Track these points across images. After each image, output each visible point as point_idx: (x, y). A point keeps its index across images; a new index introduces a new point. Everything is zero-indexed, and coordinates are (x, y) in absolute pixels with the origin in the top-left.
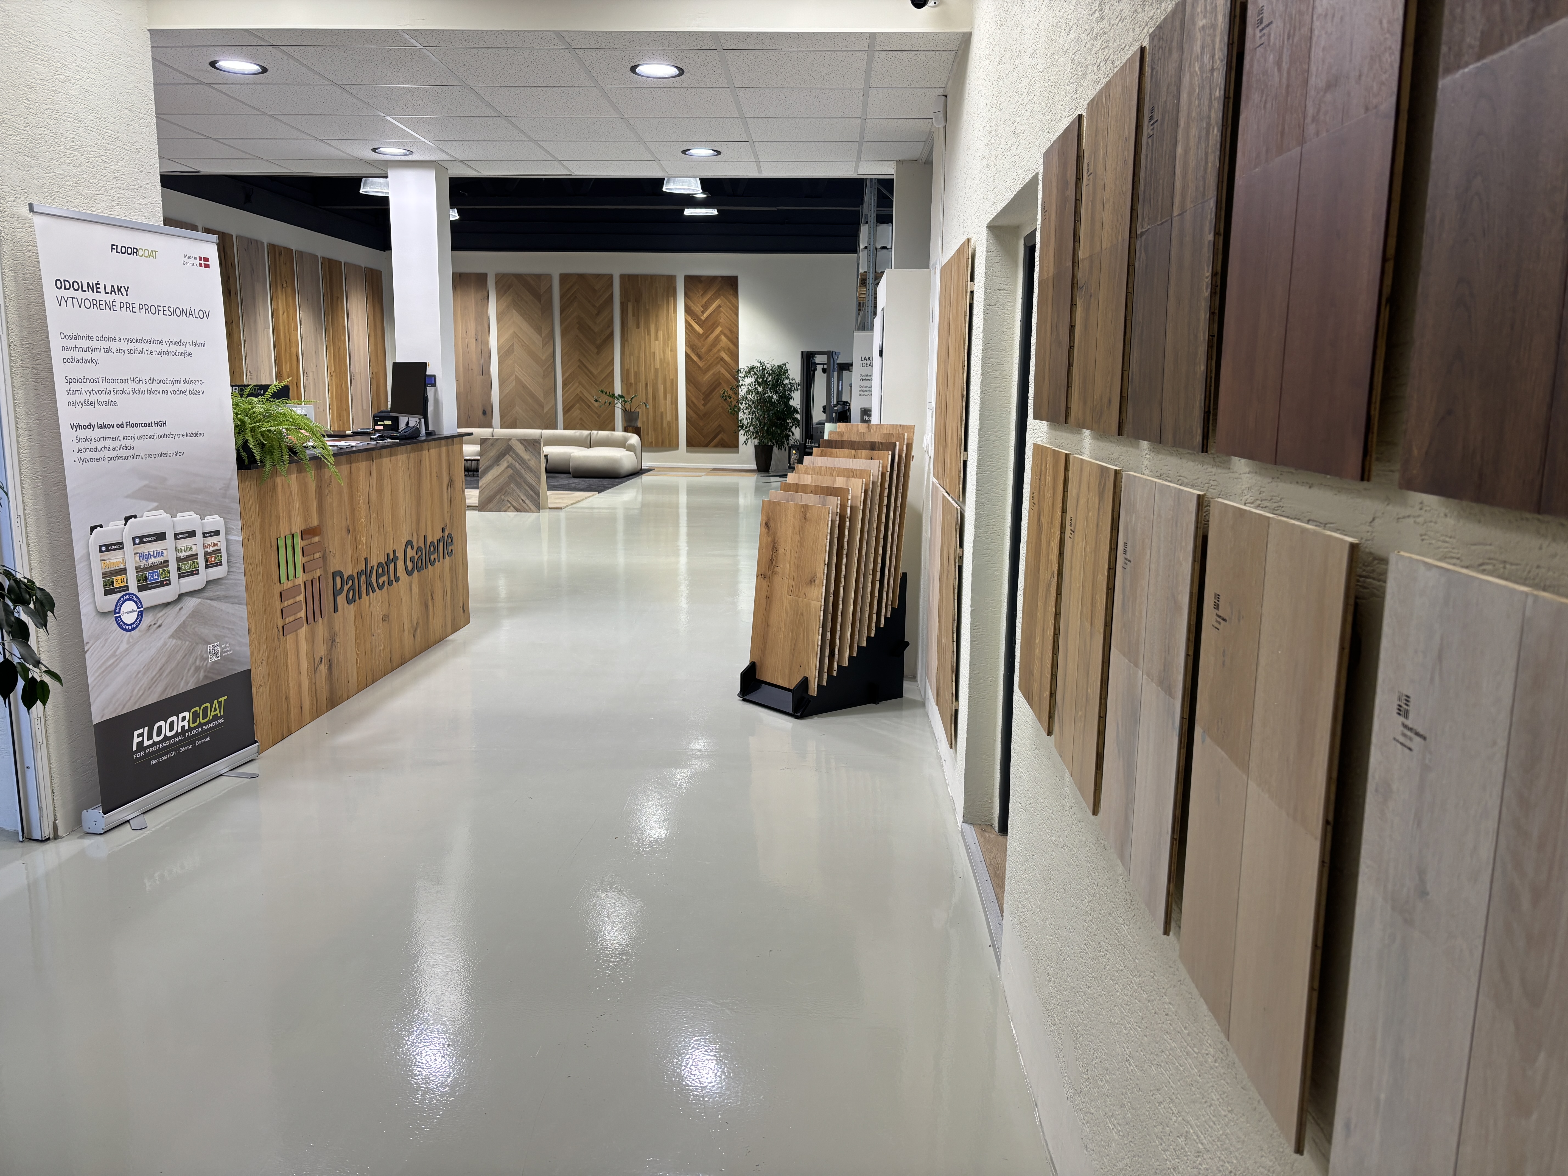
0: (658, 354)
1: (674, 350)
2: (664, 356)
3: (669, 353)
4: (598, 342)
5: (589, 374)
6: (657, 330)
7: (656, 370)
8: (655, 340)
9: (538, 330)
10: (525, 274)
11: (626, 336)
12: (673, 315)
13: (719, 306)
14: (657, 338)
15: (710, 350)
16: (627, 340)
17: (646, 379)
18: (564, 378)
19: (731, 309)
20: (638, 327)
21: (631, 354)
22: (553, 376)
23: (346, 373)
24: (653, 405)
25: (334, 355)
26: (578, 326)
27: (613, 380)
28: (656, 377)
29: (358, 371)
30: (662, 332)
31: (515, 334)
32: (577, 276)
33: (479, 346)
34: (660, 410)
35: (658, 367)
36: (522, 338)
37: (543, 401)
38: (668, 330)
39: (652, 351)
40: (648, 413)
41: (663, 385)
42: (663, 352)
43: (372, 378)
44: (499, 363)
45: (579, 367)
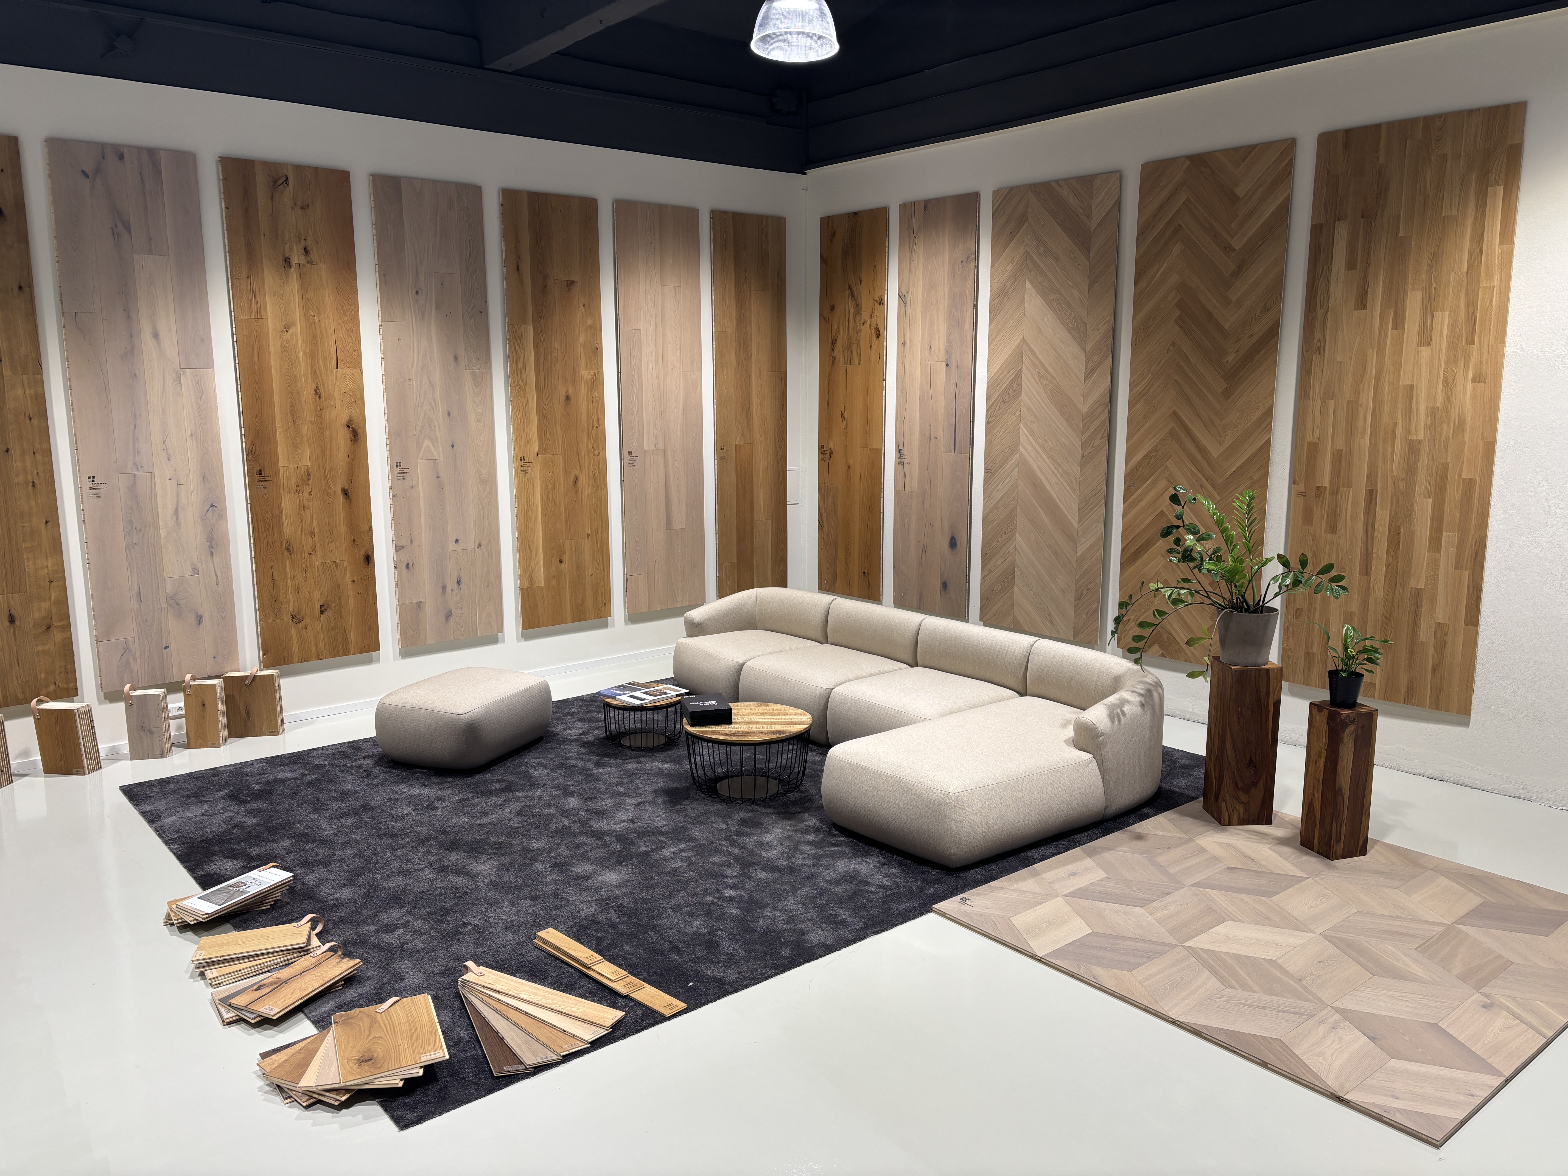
0: (1423, 395)
2: (1448, 398)
3: (1465, 391)
4: (1231, 358)
6: (1430, 308)
7: (1413, 448)
8: (1419, 345)
9: (1079, 333)
10: (1057, 181)
11: (1318, 336)
12: (1497, 249)
14: (1425, 338)
16: (1320, 350)
18: (1134, 461)
20: (1362, 303)
21: (1329, 395)
22: (1104, 459)
23: (599, 453)
24: (1388, 565)
25: (543, 417)
26: (1178, 313)
27: (1265, 476)
28: (1411, 470)
29: (652, 448)
30: (1447, 313)
31: (1025, 347)
32: (1188, 163)
33: (952, 381)
34: (1413, 584)
35: (1421, 437)
36: (1040, 357)
37: (1076, 526)
38: (1471, 306)
39: (1405, 380)
40: (1368, 589)
41: (1430, 500)
42: (1446, 383)
43: (721, 459)
44: (987, 423)
45: (1172, 432)
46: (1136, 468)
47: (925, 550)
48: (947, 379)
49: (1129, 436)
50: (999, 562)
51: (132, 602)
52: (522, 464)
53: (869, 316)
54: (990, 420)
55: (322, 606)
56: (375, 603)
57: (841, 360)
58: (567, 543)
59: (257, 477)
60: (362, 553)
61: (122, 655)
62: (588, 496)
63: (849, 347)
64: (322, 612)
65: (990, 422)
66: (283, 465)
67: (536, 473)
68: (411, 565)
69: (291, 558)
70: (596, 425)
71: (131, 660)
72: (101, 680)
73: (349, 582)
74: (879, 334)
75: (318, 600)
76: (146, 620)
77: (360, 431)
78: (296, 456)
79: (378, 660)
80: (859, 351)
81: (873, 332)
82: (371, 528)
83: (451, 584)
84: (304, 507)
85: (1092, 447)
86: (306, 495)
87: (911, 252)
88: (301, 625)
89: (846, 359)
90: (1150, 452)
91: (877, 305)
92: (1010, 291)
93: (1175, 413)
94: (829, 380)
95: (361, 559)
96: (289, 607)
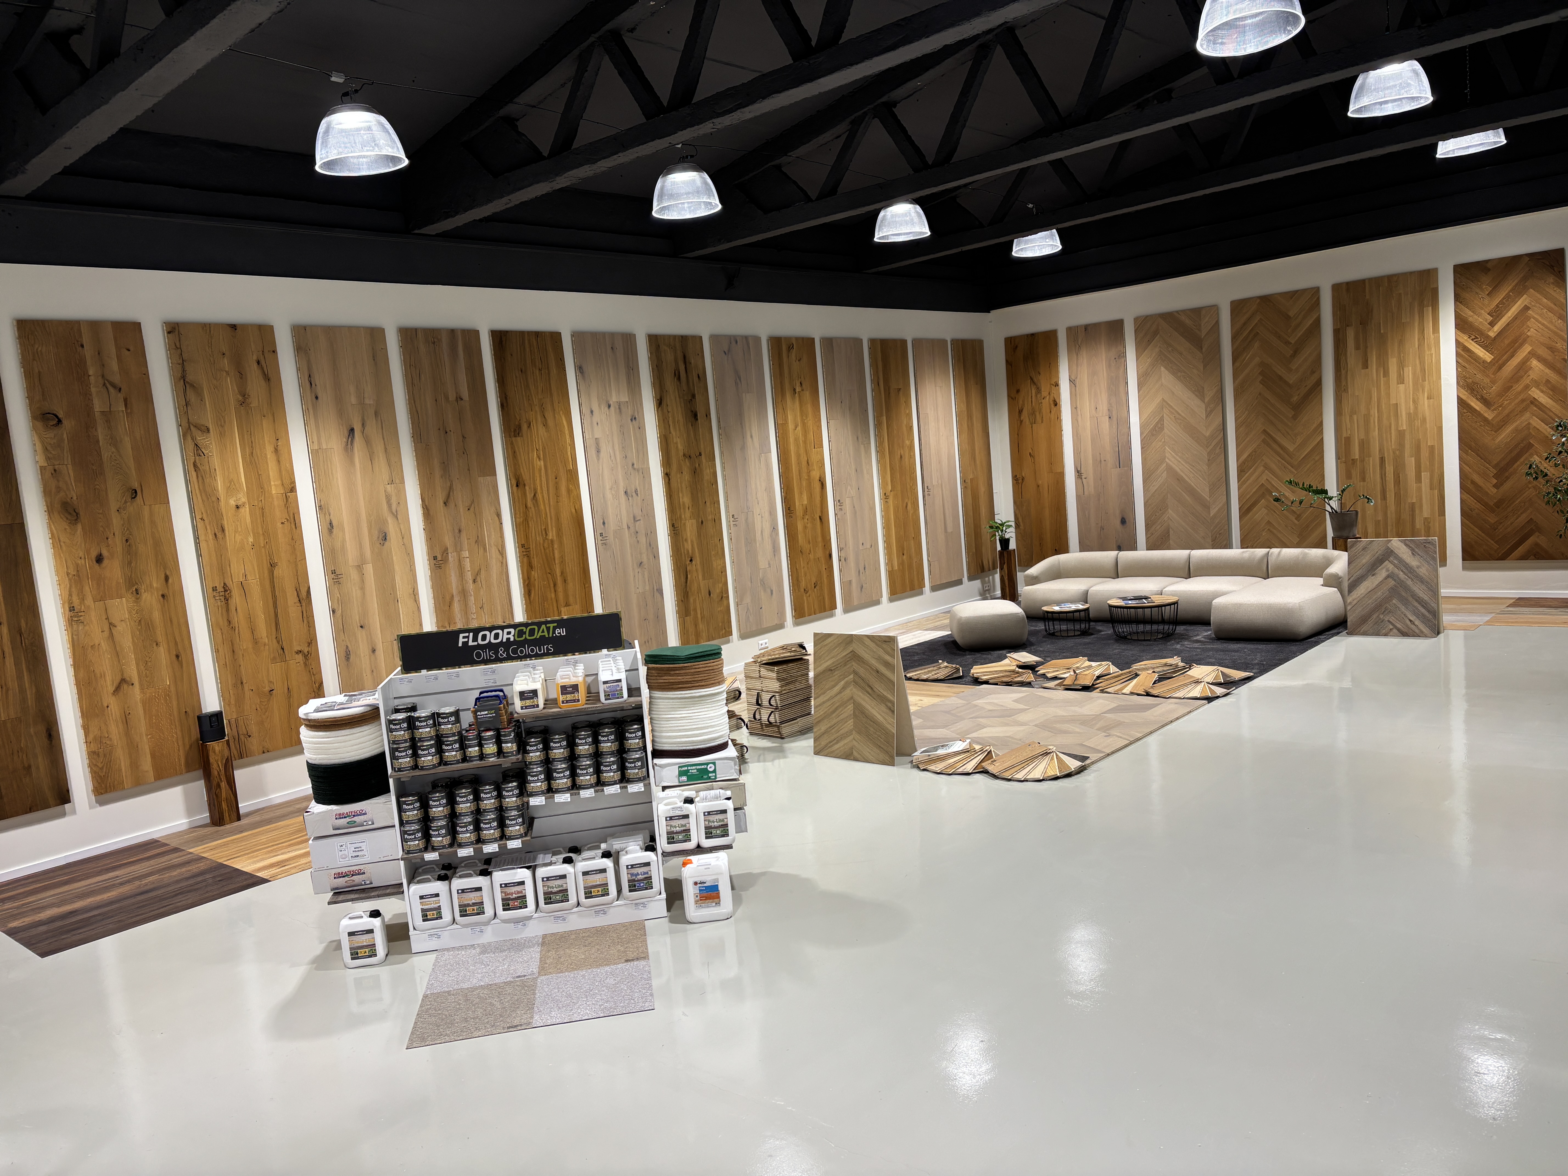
0: (1403, 407)
1: (1435, 397)
2: (1416, 408)
3: (1425, 402)
4: (1295, 399)
5: (1282, 452)
6: (1401, 365)
7: (1401, 434)
8: (1398, 383)
9: (1199, 393)
10: (1177, 312)
11: (1344, 383)
13: (1526, 308)
14: (1401, 380)
15: (1507, 389)
16: (1346, 390)
17: (1381, 450)
18: (1241, 460)
19: (1550, 310)
20: (1365, 366)
21: (1353, 413)
22: (1223, 460)
23: (916, 488)
24: (1395, 494)
25: (892, 469)
26: (1261, 378)
27: (1322, 457)
28: (1401, 445)
29: (937, 483)
30: (1410, 368)
31: (1164, 403)
32: (1258, 301)
33: (1114, 427)
34: (1409, 501)
35: (1405, 428)
36: (1175, 408)
37: (1208, 499)
38: (1422, 363)
39: (1393, 401)
40: (1386, 507)
41: (1413, 459)
42: (1414, 401)
43: (964, 488)
44: (1142, 448)
45: (1264, 441)
46: (1244, 463)
47: (1102, 528)
48: (1111, 426)
49: (1237, 446)
50: (1158, 528)
51: (748, 583)
52: (885, 497)
53: (1048, 394)
54: (1144, 447)
55: (815, 583)
56: (834, 584)
57: (1026, 423)
58: (905, 543)
60: (828, 553)
61: (746, 613)
62: (913, 514)
63: (1033, 413)
64: (815, 587)
66: (797, 503)
67: (891, 500)
68: (846, 559)
69: (803, 558)
70: (914, 471)
71: (749, 616)
73: (824, 570)
74: (1056, 404)
75: (814, 580)
76: (754, 593)
77: (824, 483)
78: (801, 498)
80: (1041, 415)
81: (1052, 403)
82: (830, 538)
83: (862, 570)
84: (805, 527)
86: (806, 521)
87: (1077, 355)
88: (808, 595)
90: (1252, 453)
91: (1053, 387)
92: (1151, 372)
93: (1264, 430)
94: (1018, 434)
95: (828, 556)
96: (803, 584)
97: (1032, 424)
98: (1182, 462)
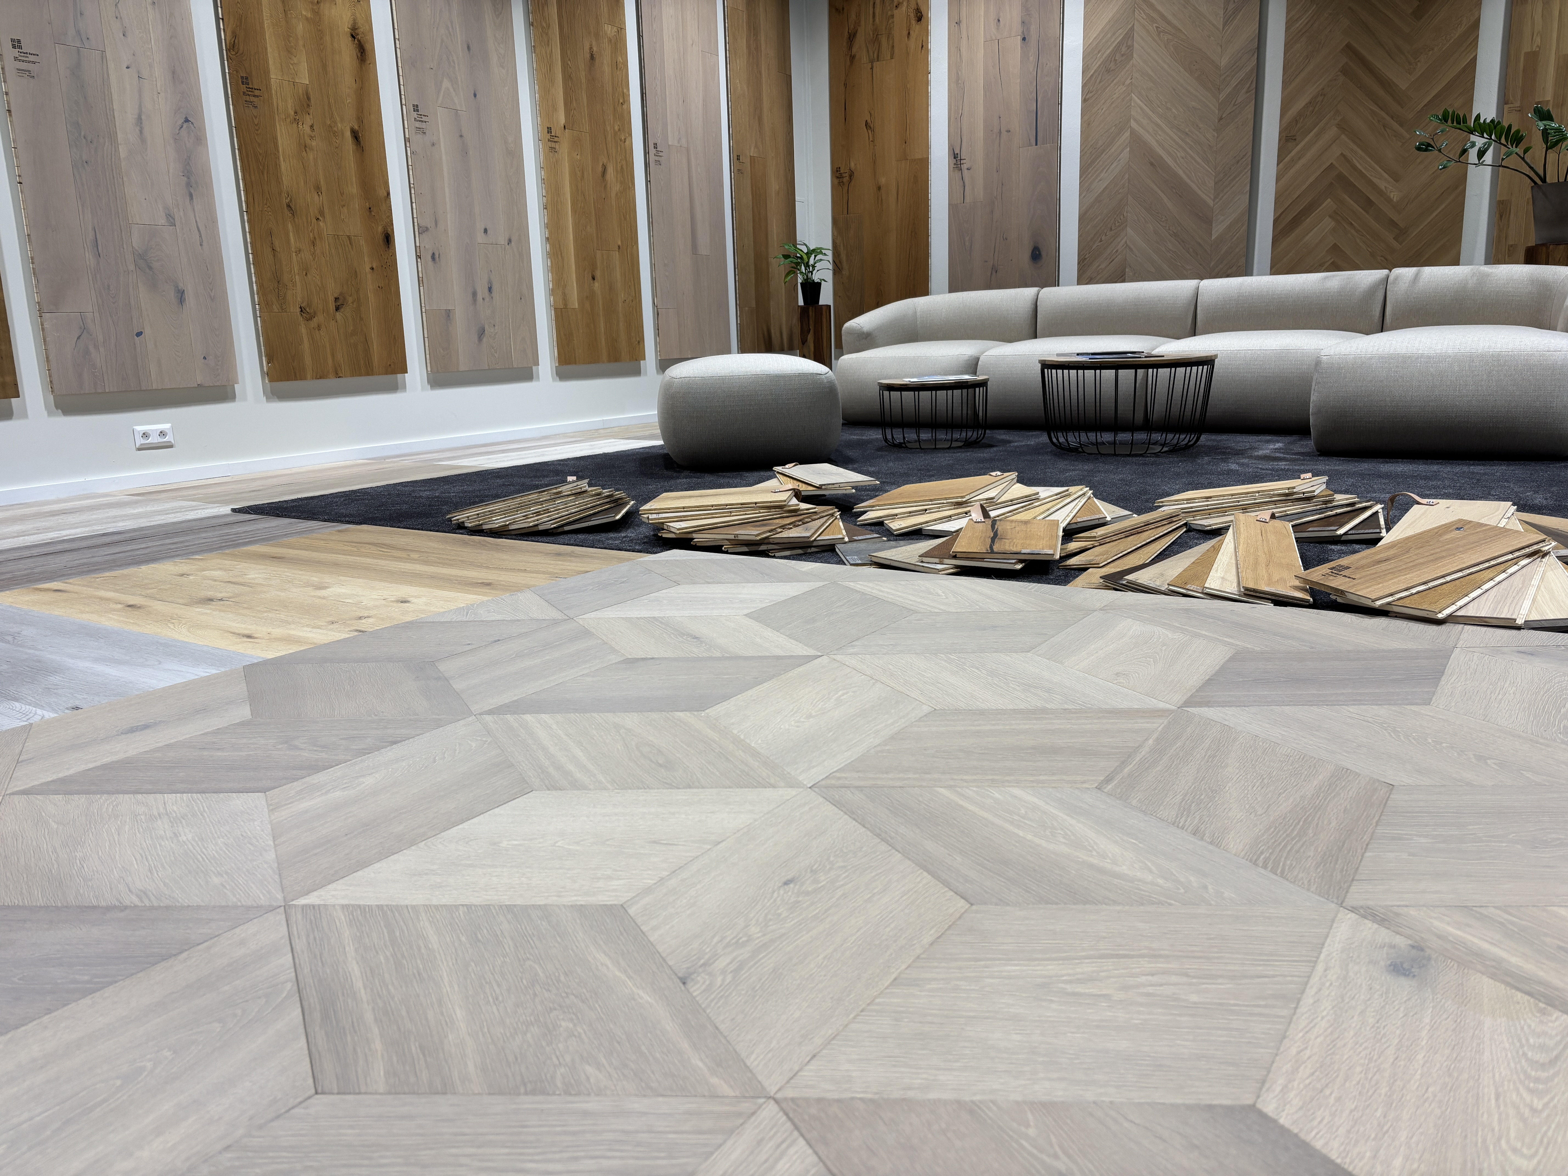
5: (1382, 93)
18: (1290, 116)
22: (1251, 116)
23: (625, 139)
25: (568, 78)
29: (676, 144)
33: (1031, 58)
36: (1160, 8)
37: (1211, 203)
43: (737, 172)
44: (1084, 101)
45: (1345, 71)
46: (1295, 121)
47: (995, 270)
48: (1025, 57)
49: (1285, 83)
50: (1103, 266)
51: (87, 255)
52: (549, 137)
54: (1087, 97)
55: (336, 299)
56: (399, 304)
57: (863, 56)
58: (599, 253)
59: (243, 88)
60: (380, 229)
61: (78, 338)
62: (617, 194)
63: (876, 39)
64: (337, 309)
65: (1088, 99)
66: (275, 76)
67: (564, 152)
68: (437, 256)
69: (295, 222)
70: (621, 101)
71: (91, 349)
72: (50, 376)
73: (368, 269)
74: (921, 16)
75: (332, 289)
76: (109, 286)
77: (367, 47)
78: (291, 67)
79: (404, 388)
80: (891, 42)
81: (912, 15)
82: (388, 194)
83: (482, 292)
84: (305, 146)
85: (1234, 105)
86: (307, 129)
88: (314, 323)
89: (871, 54)
90: (1315, 98)
93: (1348, 46)
94: (845, 85)
95: (380, 238)
96: (296, 295)
97: (872, 62)
98: (1164, 126)
